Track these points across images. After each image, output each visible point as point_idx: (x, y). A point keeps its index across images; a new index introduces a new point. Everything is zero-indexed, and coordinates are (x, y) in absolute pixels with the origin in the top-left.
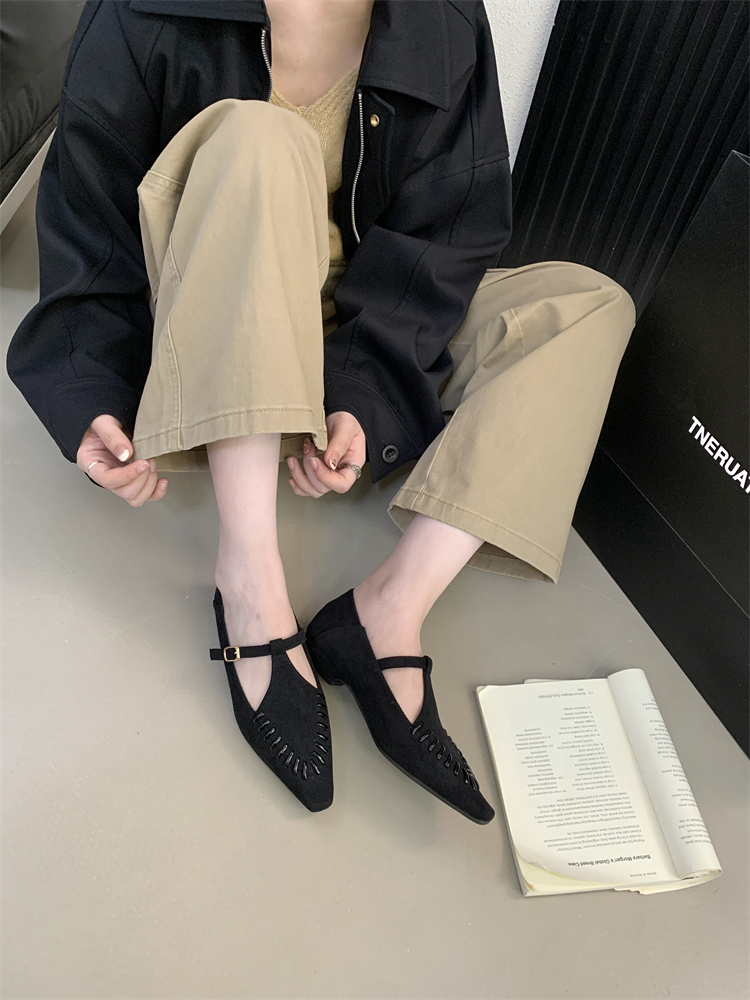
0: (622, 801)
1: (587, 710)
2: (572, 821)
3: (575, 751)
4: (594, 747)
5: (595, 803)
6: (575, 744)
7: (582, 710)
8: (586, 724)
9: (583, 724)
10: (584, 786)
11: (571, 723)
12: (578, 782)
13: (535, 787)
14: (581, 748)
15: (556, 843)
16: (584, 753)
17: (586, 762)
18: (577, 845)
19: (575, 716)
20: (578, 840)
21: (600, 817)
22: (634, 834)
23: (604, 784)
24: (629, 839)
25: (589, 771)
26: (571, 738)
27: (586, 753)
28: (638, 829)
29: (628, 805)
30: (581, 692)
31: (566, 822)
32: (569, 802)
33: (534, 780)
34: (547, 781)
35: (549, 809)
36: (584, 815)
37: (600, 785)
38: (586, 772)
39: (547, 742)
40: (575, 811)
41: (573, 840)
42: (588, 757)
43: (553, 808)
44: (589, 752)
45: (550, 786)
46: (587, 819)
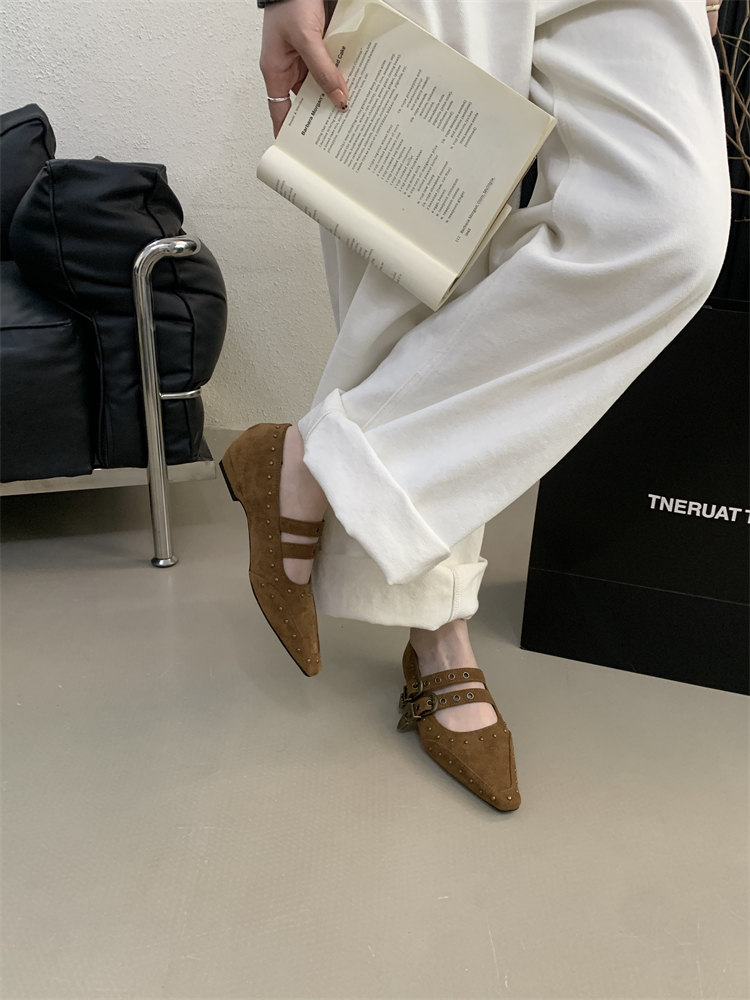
0: (355, 161)
1: (446, 217)
2: (373, 92)
3: (421, 162)
4: (412, 185)
5: (370, 131)
6: (427, 168)
7: (449, 211)
8: (436, 201)
9: (438, 197)
10: (390, 136)
11: (447, 186)
12: (396, 134)
13: (422, 84)
14: (420, 170)
15: (368, 54)
16: (415, 168)
17: (406, 162)
18: (353, 74)
19: (450, 198)
20: (357, 78)
21: (358, 123)
22: (327, 139)
23: (378, 157)
24: (326, 130)
25: (398, 155)
26: (436, 170)
27: (413, 171)
28: (327, 149)
29: (349, 160)
30: (466, 231)
31: (377, 83)
32: (389, 105)
33: (428, 90)
34: (419, 102)
35: (397, 78)
36: (370, 108)
37: (380, 154)
38: (399, 151)
39: (449, 140)
40: (378, 103)
41: (359, 75)
42: (409, 168)
43: (395, 82)
44: (411, 175)
45: (413, 102)
46: (365, 107)
